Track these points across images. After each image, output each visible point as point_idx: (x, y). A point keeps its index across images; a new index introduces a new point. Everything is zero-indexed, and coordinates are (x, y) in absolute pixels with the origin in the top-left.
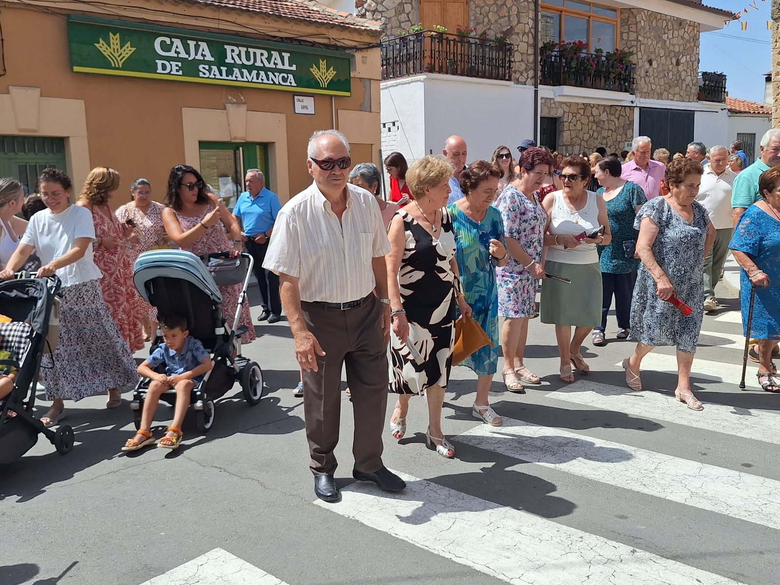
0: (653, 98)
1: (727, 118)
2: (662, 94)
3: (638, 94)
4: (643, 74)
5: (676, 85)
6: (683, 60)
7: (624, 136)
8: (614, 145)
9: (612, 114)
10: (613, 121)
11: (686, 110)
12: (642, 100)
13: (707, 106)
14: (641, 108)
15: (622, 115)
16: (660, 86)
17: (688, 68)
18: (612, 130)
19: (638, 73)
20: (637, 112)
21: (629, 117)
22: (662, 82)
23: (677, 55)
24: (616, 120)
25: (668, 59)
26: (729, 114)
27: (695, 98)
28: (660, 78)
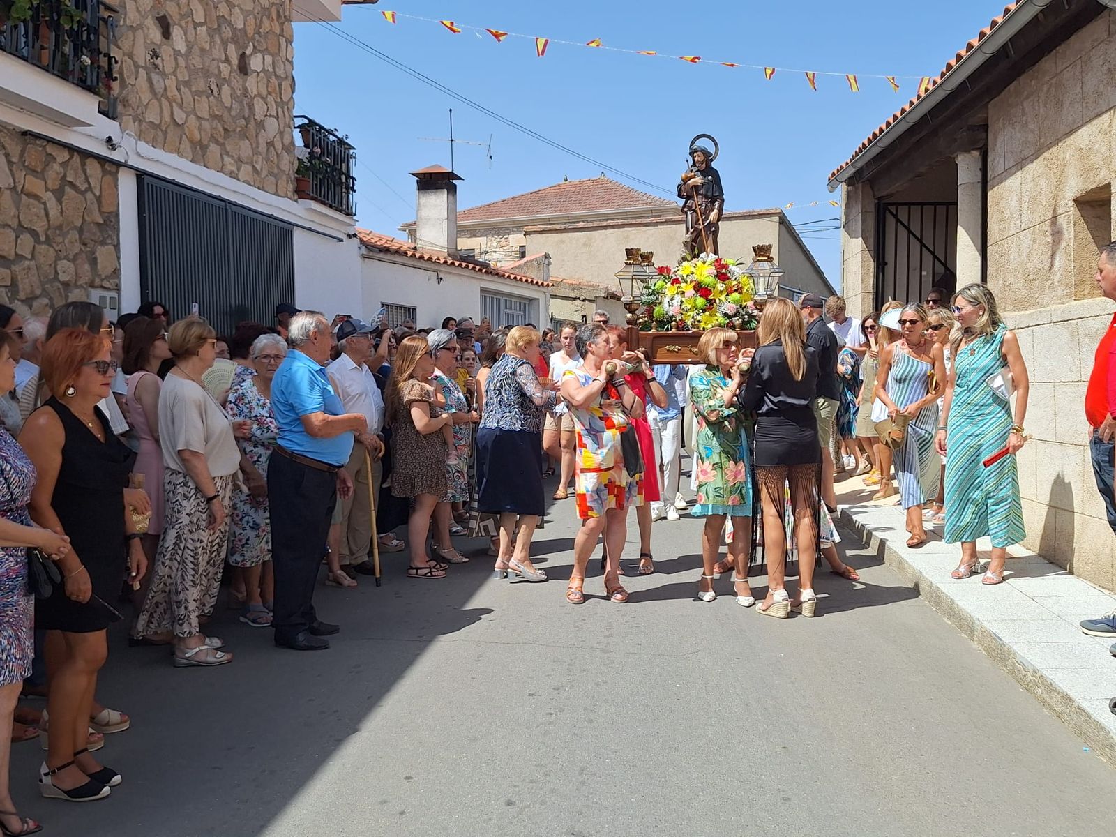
0: (177, 151)
1: (359, 260)
2: (204, 148)
3: (127, 120)
4: (142, 57)
5: (244, 135)
6: (256, 63)
7: (87, 267)
8: (45, 293)
9: (33, 172)
10: (36, 197)
11: (271, 217)
12: (144, 148)
13: (317, 219)
14: (141, 176)
15: (72, 185)
16: (199, 118)
17: (269, 93)
18: (34, 234)
19: (126, 45)
20: (127, 189)
21: (99, 199)
22: (203, 109)
23: (239, 38)
24: (49, 198)
25: (217, 40)
26: (364, 250)
27: (291, 187)
28: (199, 93)
